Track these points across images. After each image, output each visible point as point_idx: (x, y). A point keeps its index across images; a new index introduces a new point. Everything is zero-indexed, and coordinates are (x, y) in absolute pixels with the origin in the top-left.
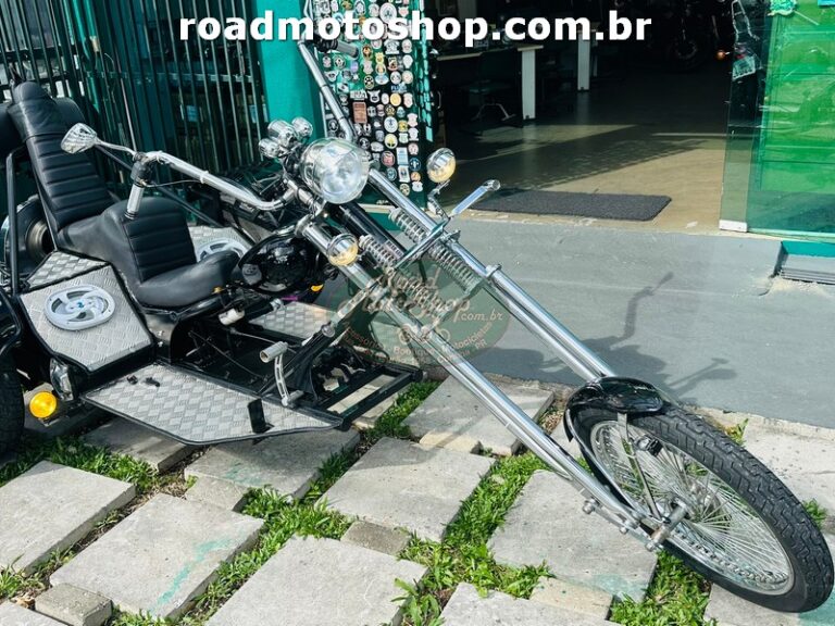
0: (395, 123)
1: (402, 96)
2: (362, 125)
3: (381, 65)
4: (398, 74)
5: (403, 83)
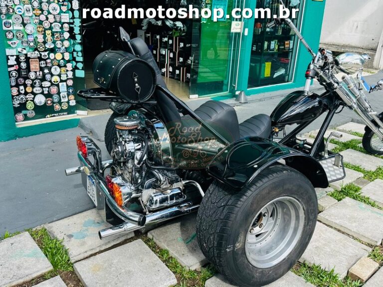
0: (58, 69)
1: (62, 54)
2: (36, 72)
3: (49, 37)
4: (60, 42)
5: (64, 47)
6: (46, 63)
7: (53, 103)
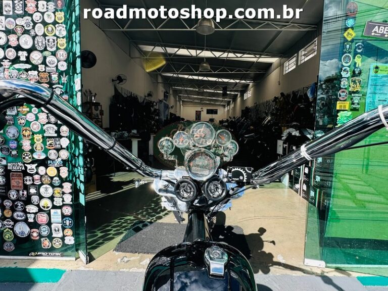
0: (50, 190)
1: (58, 169)
2: (18, 191)
3: (39, 144)
4: (55, 151)
5: (60, 159)
6: (33, 180)
7: (40, 236)
